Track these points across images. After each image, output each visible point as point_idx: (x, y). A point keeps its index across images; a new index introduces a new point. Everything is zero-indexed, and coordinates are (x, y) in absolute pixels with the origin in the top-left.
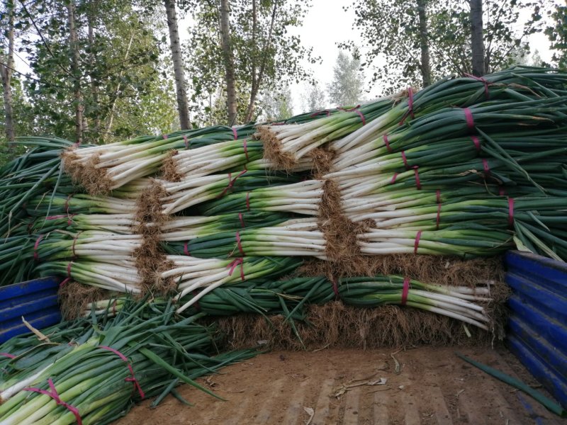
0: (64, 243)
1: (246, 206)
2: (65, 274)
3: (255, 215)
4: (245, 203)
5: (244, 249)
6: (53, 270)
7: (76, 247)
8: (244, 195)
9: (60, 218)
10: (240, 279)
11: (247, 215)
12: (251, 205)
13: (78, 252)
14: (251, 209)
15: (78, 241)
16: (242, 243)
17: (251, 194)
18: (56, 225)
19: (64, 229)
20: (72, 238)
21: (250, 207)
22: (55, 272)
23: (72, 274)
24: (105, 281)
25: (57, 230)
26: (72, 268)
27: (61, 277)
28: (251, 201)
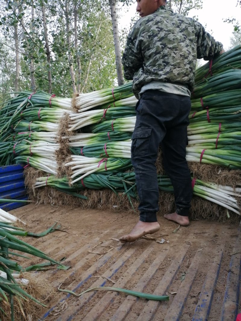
0: (26, 147)
1: (112, 128)
2: (26, 162)
3: (115, 134)
4: (111, 126)
5: (108, 153)
6: (21, 160)
7: (31, 148)
8: (111, 122)
9: (26, 133)
10: (105, 170)
11: (112, 133)
12: (114, 128)
13: (32, 151)
14: (114, 130)
15: (32, 145)
16: (107, 150)
17: (114, 121)
18: (24, 137)
19: (27, 139)
20: (30, 144)
21: (114, 129)
22: (22, 162)
23: (30, 162)
24: (43, 167)
25: (24, 140)
26: (30, 160)
27: (25, 164)
28: (114, 125)
